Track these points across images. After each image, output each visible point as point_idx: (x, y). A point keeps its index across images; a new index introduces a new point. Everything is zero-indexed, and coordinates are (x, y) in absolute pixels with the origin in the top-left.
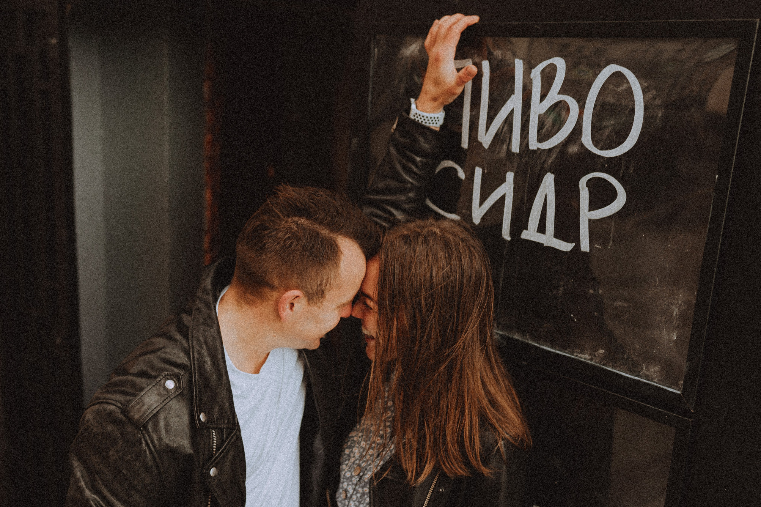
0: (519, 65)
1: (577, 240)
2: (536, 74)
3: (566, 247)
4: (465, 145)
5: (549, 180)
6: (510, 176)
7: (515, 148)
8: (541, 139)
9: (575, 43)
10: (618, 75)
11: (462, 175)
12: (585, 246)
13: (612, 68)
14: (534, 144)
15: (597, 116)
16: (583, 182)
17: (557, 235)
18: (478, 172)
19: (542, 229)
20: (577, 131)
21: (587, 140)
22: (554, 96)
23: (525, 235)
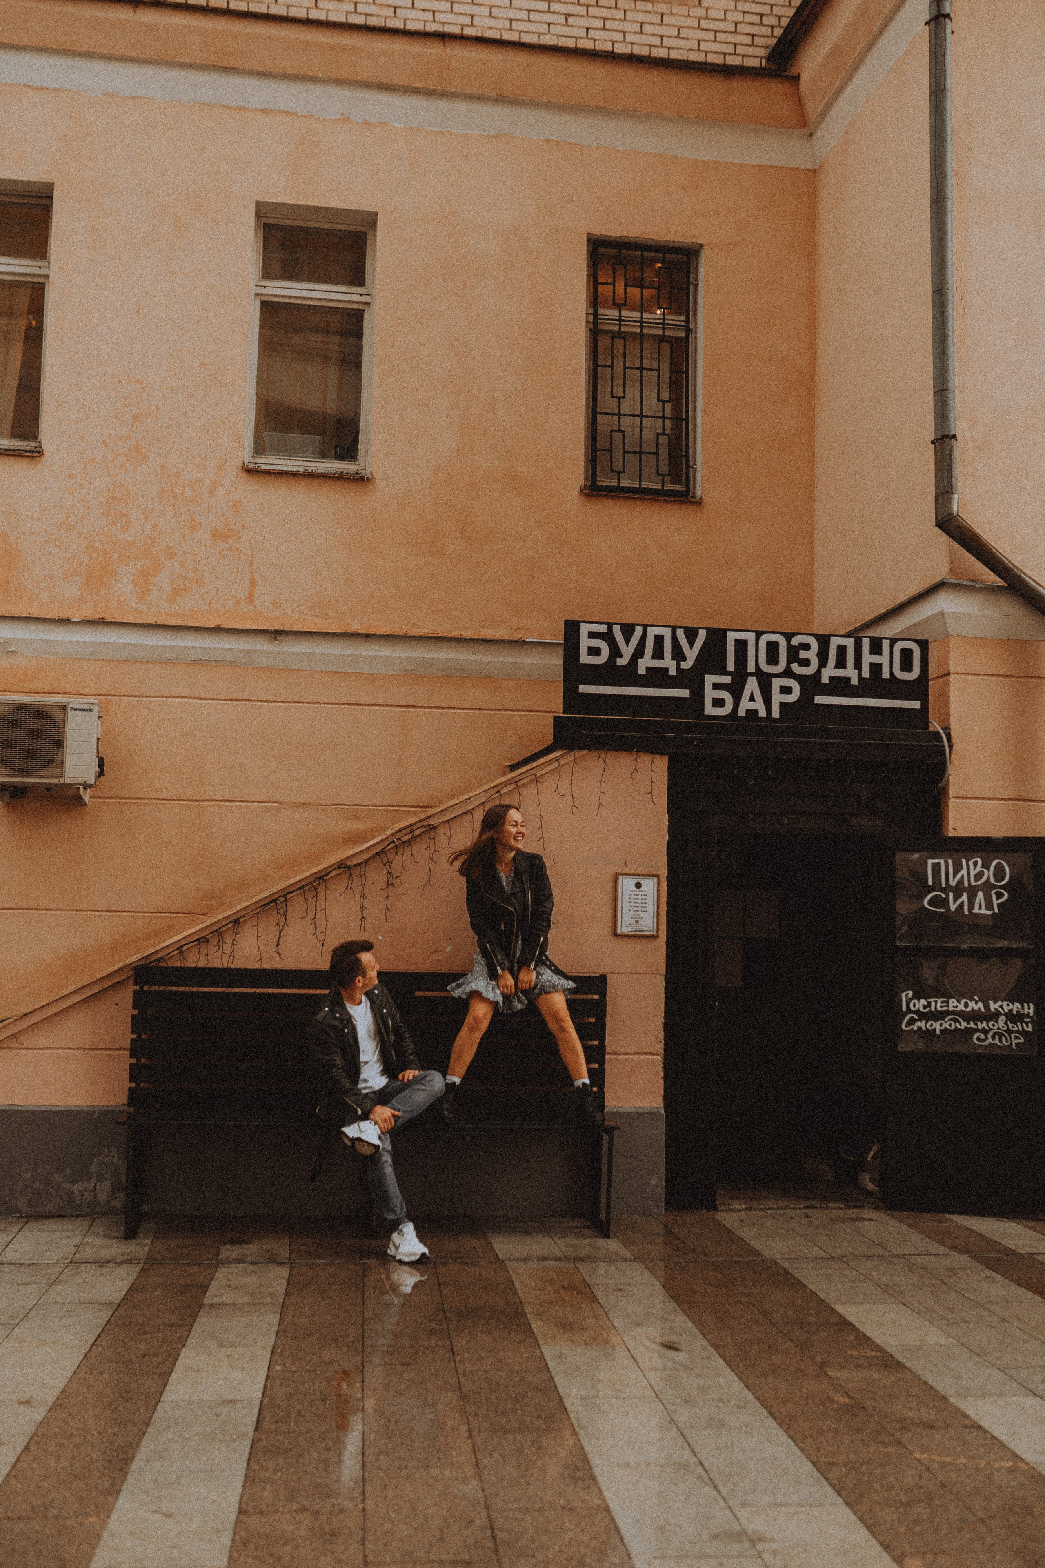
0: (964, 861)
1: (993, 910)
2: (971, 863)
3: (990, 912)
4: (944, 885)
5: (980, 895)
6: (965, 894)
7: (966, 884)
8: (976, 881)
9: (983, 854)
10: (999, 863)
11: (943, 896)
12: (996, 911)
13: (996, 861)
14: (973, 883)
15: (994, 874)
16: (993, 892)
17: (986, 909)
18: (951, 895)
19: (980, 908)
20: (989, 877)
21: (992, 881)
22: (979, 869)
23: (974, 911)
